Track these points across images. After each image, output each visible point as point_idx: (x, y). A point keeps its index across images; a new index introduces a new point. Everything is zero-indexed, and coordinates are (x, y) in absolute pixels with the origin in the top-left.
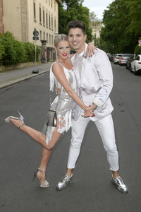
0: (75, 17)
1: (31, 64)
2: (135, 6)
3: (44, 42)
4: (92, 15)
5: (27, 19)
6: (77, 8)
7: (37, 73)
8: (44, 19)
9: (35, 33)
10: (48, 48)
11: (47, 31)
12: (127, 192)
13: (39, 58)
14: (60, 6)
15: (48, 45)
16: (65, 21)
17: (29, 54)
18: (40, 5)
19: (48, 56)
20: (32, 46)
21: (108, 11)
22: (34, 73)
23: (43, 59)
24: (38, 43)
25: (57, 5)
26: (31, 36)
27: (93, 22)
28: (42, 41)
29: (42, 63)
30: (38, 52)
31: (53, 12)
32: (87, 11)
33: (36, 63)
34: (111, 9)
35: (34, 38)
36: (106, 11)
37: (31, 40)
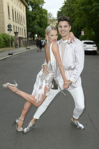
0: (38, 16)
1: (8, 49)
2: (78, 8)
3: (16, 33)
4: (49, 14)
5: (3, 17)
6: (39, 9)
7: (11, 54)
8: (16, 16)
9: (9, 26)
10: (20, 38)
11: (18, 25)
12: (84, 129)
13: (14, 44)
14: (27, 8)
15: (19, 35)
16: (31, 19)
17: (6, 42)
18: (12, 7)
19: (19, 43)
20: (8, 36)
22: (9, 54)
23: (16, 45)
24: (12, 34)
25: (25, 8)
26: (7, 28)
27: (51, 20)
28: (15, 33)
29: (16, 48)
30: (12, 40)
31: (22, 12)
32: (46, 12)
33: (11, 48)
34: (62, 11)
35: (8, 30)
36: (59, 12)
37: (7, 32)
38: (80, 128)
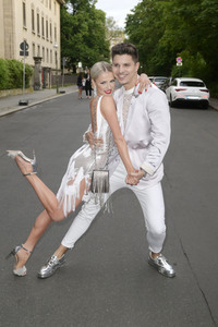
0: (85, 25)
1: (18, 91)
2: (170, 9)
3: (37, 60)
4: (110, 21)
5: (12, 25)
6: (88, 11)
7: (25, 104)
8: (39, 25)
9: (24, 45)
10: (45, 69)
11: (43, 43)
13: (31, 82)
14: (63, 8)
15: (44, 64)
16: (70, 29)
17: (15, 77)
18: (32, 5)
19: (44, 80)
20: (19, 65)
21: (134, 16)
22: (21, 104)
23: (36, 85)
24: (29, 61)
25: (58, 6)
26: (18, 49)
27: (112, 32)
28: (35, 58)
29: (35, 90)
30: (28, 74)
31: (53, 16)
32: (102, 16)
33: (25, 91)
34: (137, 14)
35: (21, 54)
36: (129, 16)
37: (18, 57)
38: (166, 273)
